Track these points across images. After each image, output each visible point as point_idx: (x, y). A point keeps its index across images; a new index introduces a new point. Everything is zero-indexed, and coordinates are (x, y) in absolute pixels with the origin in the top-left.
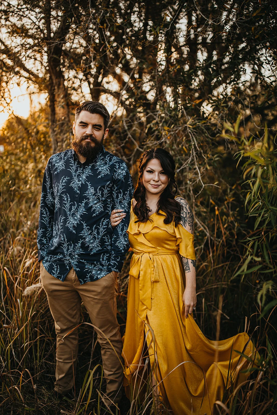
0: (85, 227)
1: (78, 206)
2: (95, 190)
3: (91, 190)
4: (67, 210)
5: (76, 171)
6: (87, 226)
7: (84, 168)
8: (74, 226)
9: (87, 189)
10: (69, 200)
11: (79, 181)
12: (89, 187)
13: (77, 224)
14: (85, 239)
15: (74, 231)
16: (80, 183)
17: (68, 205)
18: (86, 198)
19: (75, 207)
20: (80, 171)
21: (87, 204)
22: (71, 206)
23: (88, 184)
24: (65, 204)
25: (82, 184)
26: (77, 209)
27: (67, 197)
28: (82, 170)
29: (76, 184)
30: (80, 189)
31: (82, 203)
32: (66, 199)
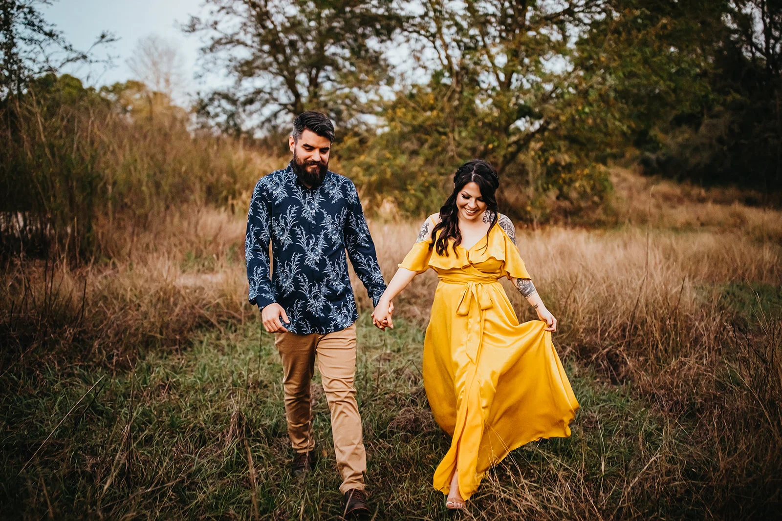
0: (328, 262)
1: (317, 239)
2: (333, 218)
3: (328, 218)
4: (304, 246)
5: (304, 197)
6: (330, 261)
7: (313, 194)
8: (316, 263)
9: (323, 218)
10: (304, 233)
11: (312, 209)
12: (325, 215)
13: (319, 259)
14: (329, 276)
15: (317, 269)
16: (314, 211)
17: (304, 239)
18: (323, 228)
19: (314, 240)
20: (308, 197)
21: (326, 235)
22: (308, 239)
23: (323, 211)
24: (300, 239)
25: (316, 213)
26: (316, 242)
27: (301, 230)
28: (312, 196)
29: (309, 213)
30: (314, 218)
31: (320, 235)
32: (300, 232)
